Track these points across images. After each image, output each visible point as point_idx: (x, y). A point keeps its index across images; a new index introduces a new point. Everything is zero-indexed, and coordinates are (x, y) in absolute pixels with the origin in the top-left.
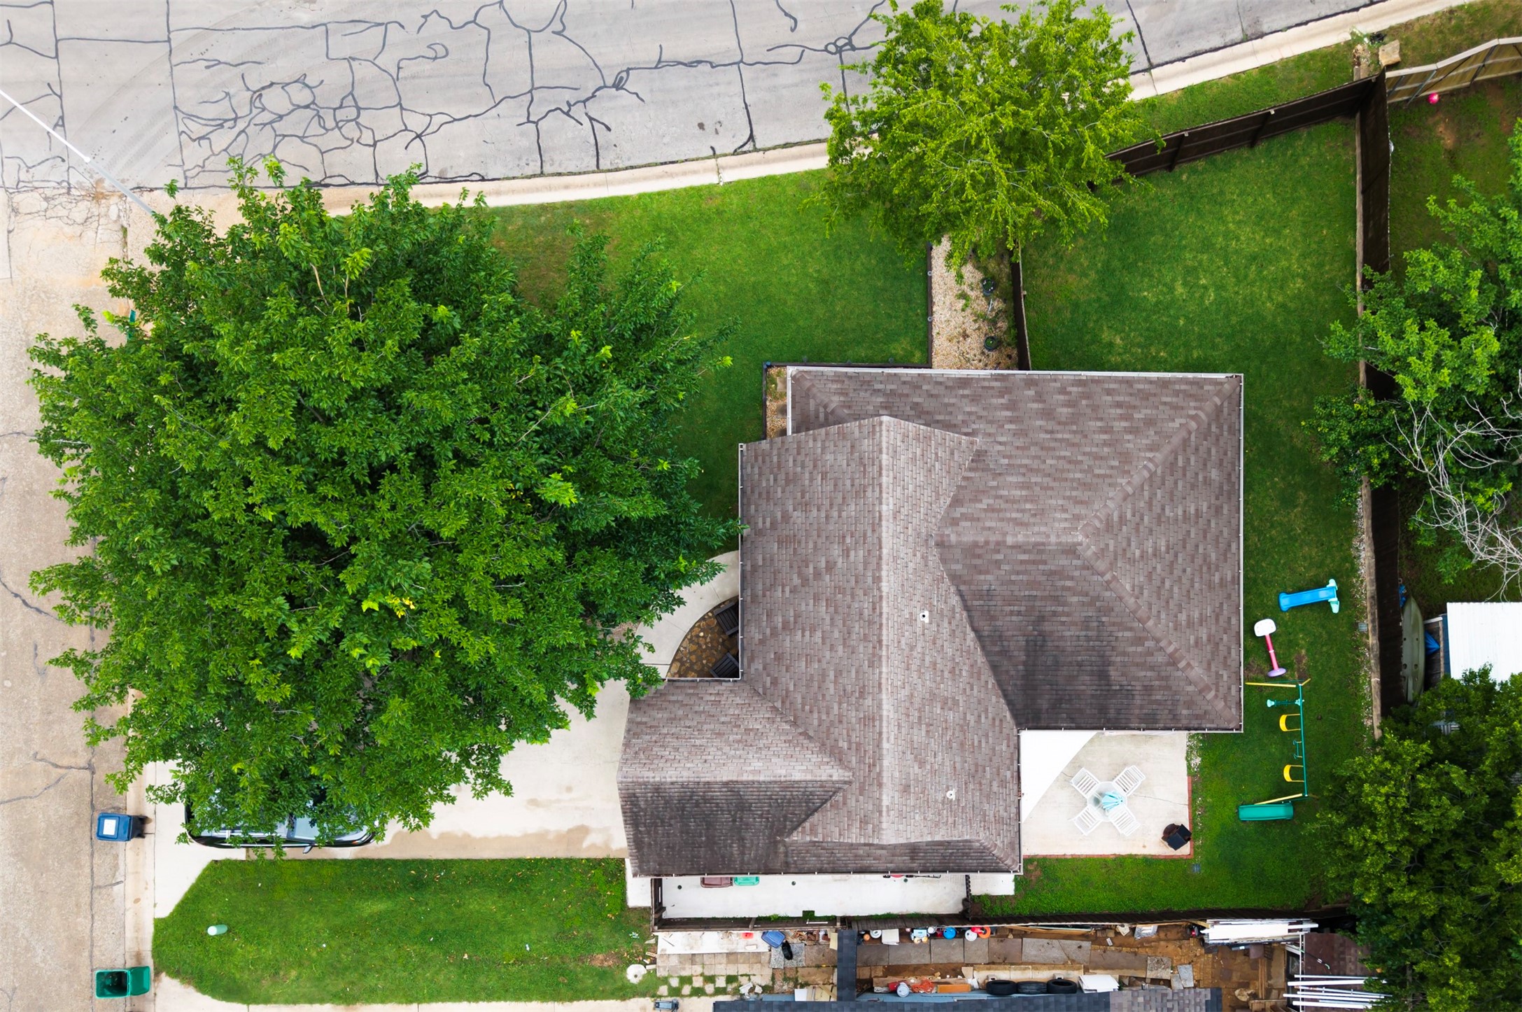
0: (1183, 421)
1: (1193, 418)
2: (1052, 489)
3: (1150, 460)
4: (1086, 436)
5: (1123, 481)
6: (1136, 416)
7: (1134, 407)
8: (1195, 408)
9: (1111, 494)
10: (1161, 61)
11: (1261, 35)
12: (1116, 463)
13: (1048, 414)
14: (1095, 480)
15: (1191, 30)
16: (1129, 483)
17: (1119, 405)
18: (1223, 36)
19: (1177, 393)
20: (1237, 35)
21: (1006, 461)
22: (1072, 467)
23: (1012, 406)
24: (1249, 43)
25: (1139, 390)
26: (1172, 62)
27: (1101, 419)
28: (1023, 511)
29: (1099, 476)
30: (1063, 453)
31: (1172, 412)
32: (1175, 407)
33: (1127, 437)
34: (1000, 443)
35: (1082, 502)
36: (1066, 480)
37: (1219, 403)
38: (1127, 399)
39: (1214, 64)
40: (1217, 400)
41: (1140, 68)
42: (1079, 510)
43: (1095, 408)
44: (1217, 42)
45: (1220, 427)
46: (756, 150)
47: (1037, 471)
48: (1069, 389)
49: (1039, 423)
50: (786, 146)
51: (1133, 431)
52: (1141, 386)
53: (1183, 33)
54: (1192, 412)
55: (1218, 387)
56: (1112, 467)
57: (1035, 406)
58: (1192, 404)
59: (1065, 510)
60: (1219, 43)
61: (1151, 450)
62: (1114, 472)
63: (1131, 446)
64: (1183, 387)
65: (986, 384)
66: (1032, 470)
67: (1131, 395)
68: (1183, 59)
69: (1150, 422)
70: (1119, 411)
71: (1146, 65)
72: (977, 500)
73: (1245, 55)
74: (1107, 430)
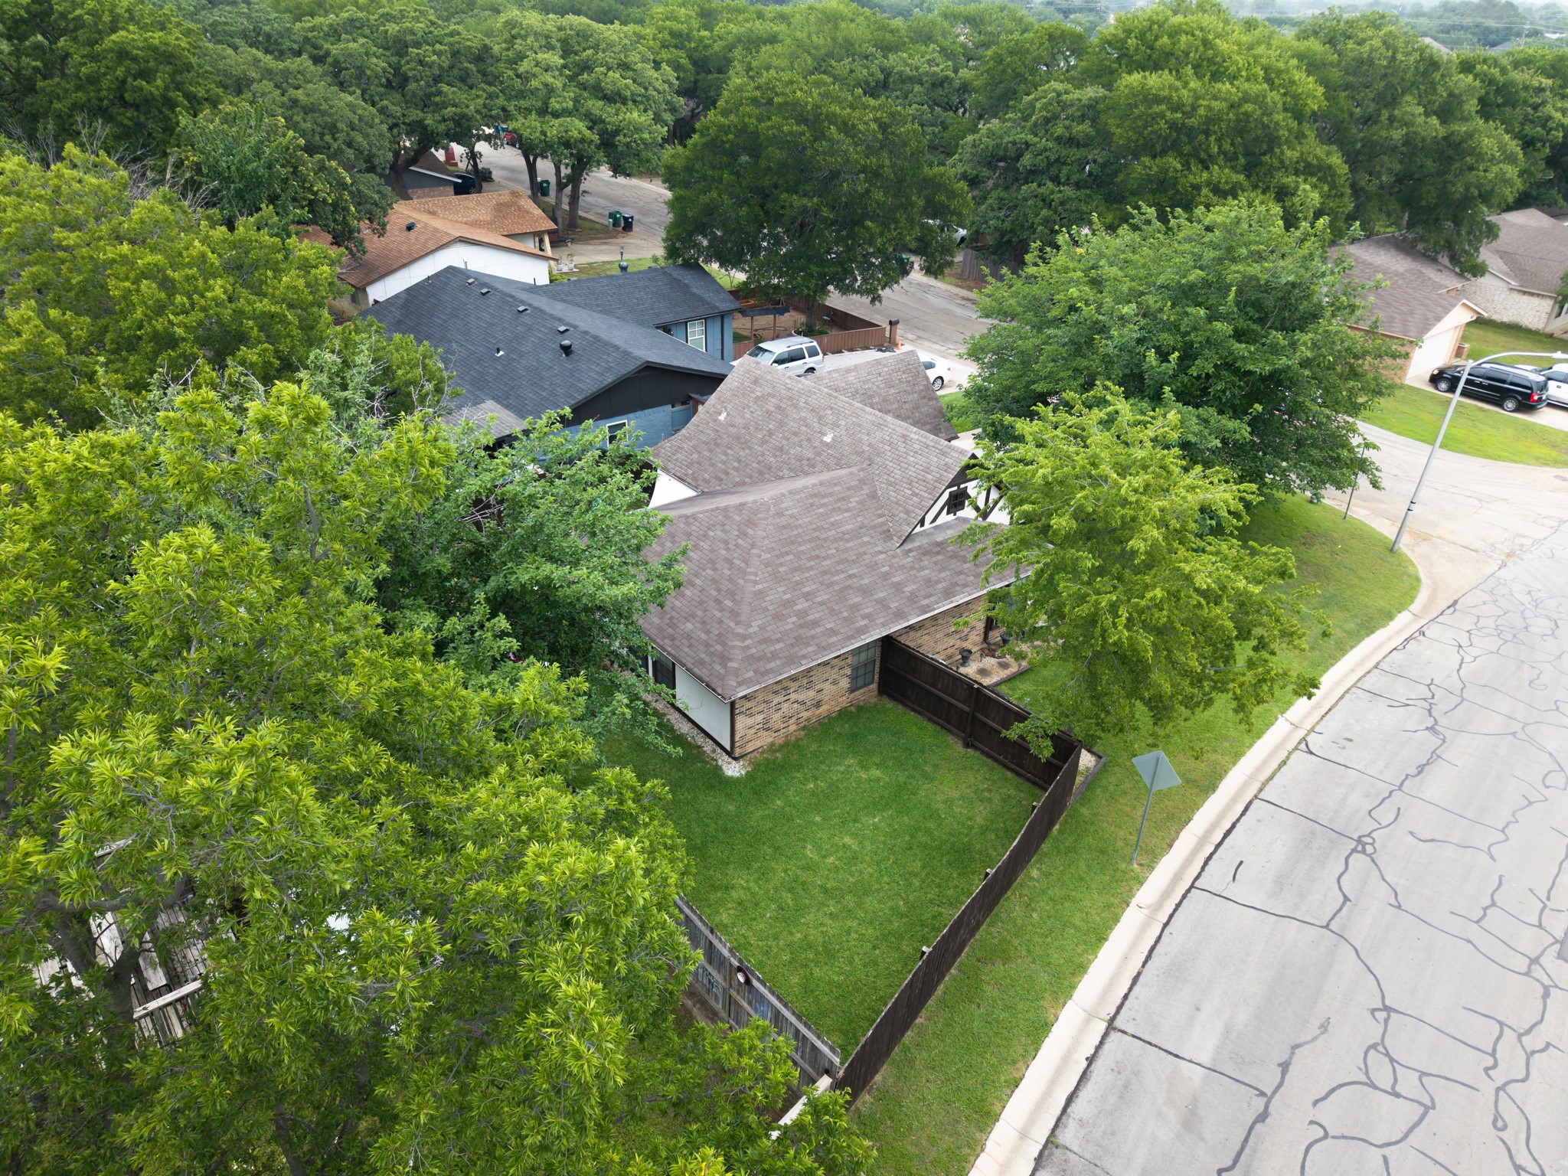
0: (751, 630)
1: (744, 637)
2: (815, 530)
3: (756, 583)
4: (822, 583)
5: (765, 556)
6: (794, 619)
7: (801, 626)
8: (748, 648)
9: (767, 542)
10: (1109, 1040)
11: (1039, 1161)
12: (782, 569)
13: (865, 591)
14: (787, 549)
15: (1121, 1097)
16: (759, 556)
17: (816, 623)
18: (1081, 1122)
19: (774, 656)
20: (1067, 1136)
21: (866, 539)
22: (814, 553)
23: (898, 587)
24: (1043, 1141)
25: (808, 645)
26: (1098, 1048)
27: (821, 604)
28: (822, 505)
29: (787, 554)
30: (828, 562)
31: (766, 635)
32: (766, 641)
33: (788, 596)
34: (881, 552)
35: (784, 527)
36: (810, 541)
37: (730, 664)
38: (813, 632)
39: (1053, 1083)
40: (733, 664)
41: (1119, 1017)
42: (783, 521)
43: (833, 612)
44: (1078, 1108)
45: (711, 655)
46: (1296, 748)
47: (836, 540)
48: (866, 622)
49: (866, 581)
50: (1284, 763)
51: (788, 604)
52: (810, 649)
53: (1127, 1086)
54: (748, 642)
55: (740, 679)
56: (781, 565)
57: (881, 595)
58: (754, 651)
59: (792, 516)
60: (1076, 1109)
61: (761, 592)
62: (777, 562)
63: (781, 589)
64: (772, 665)
65: (932, 599)
66: (841, 539)
67: (813, 637)
68: (1091, 1060)
69: (779, 617)
70: (811, 617)
71: (1118, 1023)
72: (861, 502)
73: (1031, 1121)
74: (808, 596)
